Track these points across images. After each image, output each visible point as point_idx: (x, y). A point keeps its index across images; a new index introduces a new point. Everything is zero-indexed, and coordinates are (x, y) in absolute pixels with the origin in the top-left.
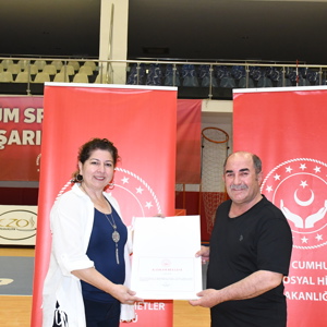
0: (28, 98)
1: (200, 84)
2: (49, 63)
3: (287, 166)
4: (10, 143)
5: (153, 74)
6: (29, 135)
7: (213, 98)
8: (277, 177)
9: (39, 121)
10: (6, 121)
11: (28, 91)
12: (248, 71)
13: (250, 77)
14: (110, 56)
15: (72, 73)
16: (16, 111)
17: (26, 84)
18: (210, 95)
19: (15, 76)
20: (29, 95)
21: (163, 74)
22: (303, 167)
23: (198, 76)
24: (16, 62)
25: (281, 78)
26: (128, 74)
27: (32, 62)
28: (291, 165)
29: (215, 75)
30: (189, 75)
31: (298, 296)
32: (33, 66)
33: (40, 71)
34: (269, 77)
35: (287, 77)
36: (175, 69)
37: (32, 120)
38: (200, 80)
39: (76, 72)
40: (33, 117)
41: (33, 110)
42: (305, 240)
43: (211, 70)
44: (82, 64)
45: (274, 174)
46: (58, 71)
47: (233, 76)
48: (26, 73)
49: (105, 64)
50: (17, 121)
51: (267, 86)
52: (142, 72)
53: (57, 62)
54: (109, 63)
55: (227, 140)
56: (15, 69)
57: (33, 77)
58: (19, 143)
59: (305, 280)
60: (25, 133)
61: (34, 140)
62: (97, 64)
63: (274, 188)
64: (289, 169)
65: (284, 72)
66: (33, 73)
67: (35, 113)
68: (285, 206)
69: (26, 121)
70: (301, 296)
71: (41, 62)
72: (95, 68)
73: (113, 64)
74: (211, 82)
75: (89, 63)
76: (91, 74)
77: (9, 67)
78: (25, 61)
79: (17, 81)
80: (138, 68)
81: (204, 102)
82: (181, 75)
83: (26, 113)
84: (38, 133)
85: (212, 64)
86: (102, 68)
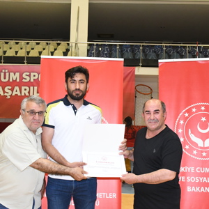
0: (25, 66)
1: (134, 57)
2: (38, 44)
3: (193, 107)
4: (13, 95)
5: (104, 51)
6: (25, 90)
7: (142, 66)
8: (187, 115)
9: (32, 80)
10: (11, 80)
11: (25, 61)
12: (164, 49)
13: (166, 52)
14: (77, 40)
15: (53, 50)
16: (18, 74)
17: (24, 57)
18: (141, 64)
19: (17, 52)
20: (26, 64)
21: (111, 51)
22: (203, 108)
23: (133, 52)
24: (17, 43)
25: (186, 53)
26: (88, 50)
27: (28, 43)
28: (195, 107)
29: (143, 51)
30: (127, 51)
31: (200, 189)
32: (28, 46)
33: (33, 49)
34: (178, 52)
35: (189, 52)
36: (118, 47)
37: (28, 80)
38: (134, 54)
39: (55, 50)
40: (28, 78)
41: (28, 74)
42: (204, 154)
43: (141, 48)
44: (59, 44)
45: (185, 113)
46: (44, 49)
47: (155, 52)
48: (24, 50)
49: (74, 45)
50: (18, 80)
51: (177, 58)
52: (97, 50)
53: (43, 43)
54: (76, 44)
55: (151, 93)
56: (16, 48)
57: (28, 53)
58: (19, 94)
59: (205, 180)
60: (23, 88)
61: (29, 92)
62: (68, 44)
63: (185, 122)
64: (194, 110)
65: (187, 49)
66: (28, 50)
67: (29, 76)
68: (192, 133)
69: (24, 80)
70: (202, 189)
71: (33, 43)
72: (67, 47)
73: (79, 45)
74: (141, 56)
75: (63, 44)
76: (65, 50)
77: (13, 46)
78: (23, 43)
79: (18, 55)
80: (95, 47)
81: (137, 68)
82: (122, 51)
83: (24, 76)
84: (32, 88)
85: (141, 44)
86: (72, 46)
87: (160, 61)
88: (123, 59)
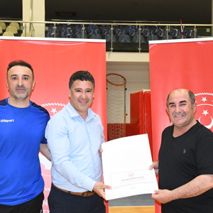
7: (114, 51)
12: (140, 29)
13: (141, 34)
14: (32, 19)
15: (1, 32)
18: (112, 49)
21: (74, 32)
22: (204, 99)
23: (101, 33)
25: (165, 34)
26: (46, 32)
29: (114, 33)
30: (94, 33)
34: (155, 34)
35: (169, 34)
36: (83, 28)
39: (4, 31)
43: (112, 29)
44: (8, 24)
47: (128, 34)
49: (28, 25)
52: (58, 31)
54: (31, 24)
55: (125, 83)
62: (20, 25)
72: (19, 28)
73: (34, 24)
74: (112, 38)
75: (14, 23)
76: (16, 32)
80: (55, 27)
81: (107, 54)
82: (88, 33)
85: (112, 24)
86: (26, 27)
87: (150, 42)
88: (104, 41)
